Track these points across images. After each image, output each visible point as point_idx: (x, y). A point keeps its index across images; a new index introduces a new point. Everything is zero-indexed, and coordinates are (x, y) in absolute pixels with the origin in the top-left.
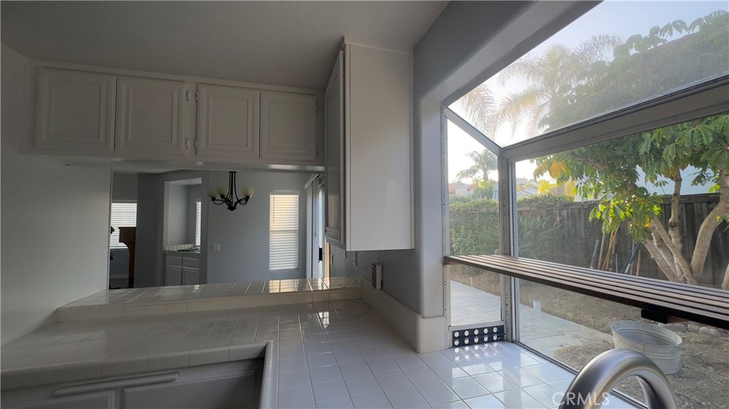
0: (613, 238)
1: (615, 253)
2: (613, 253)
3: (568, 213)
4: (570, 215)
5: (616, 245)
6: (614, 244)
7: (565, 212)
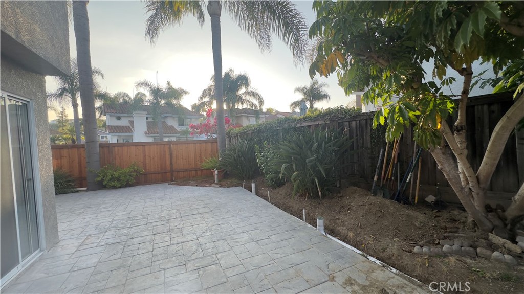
0: (396, 147)
1: (398, 162)
2: (395, 162)
3: (356, 124)
4: (358, 126)
5: (399, 153)
6: (397, 153)
7: (354, 123)
